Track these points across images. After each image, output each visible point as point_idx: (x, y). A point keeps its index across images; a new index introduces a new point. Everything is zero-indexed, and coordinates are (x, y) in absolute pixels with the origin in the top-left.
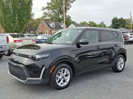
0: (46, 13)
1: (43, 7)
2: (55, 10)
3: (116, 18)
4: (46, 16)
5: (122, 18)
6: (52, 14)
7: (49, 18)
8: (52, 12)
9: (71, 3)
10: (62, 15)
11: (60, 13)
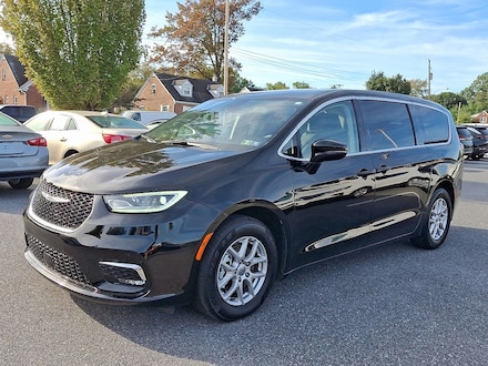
0: (162, 49)
1: (153, 29)
2: (192, 40)
3: (381, 75)
4: (163, 58)
5: (399, 77)
6: (182, 52)
7: (170, 65)
8: (182, 48)
9: (244, 21)
10: (214, 57)
11: (206, 52)
